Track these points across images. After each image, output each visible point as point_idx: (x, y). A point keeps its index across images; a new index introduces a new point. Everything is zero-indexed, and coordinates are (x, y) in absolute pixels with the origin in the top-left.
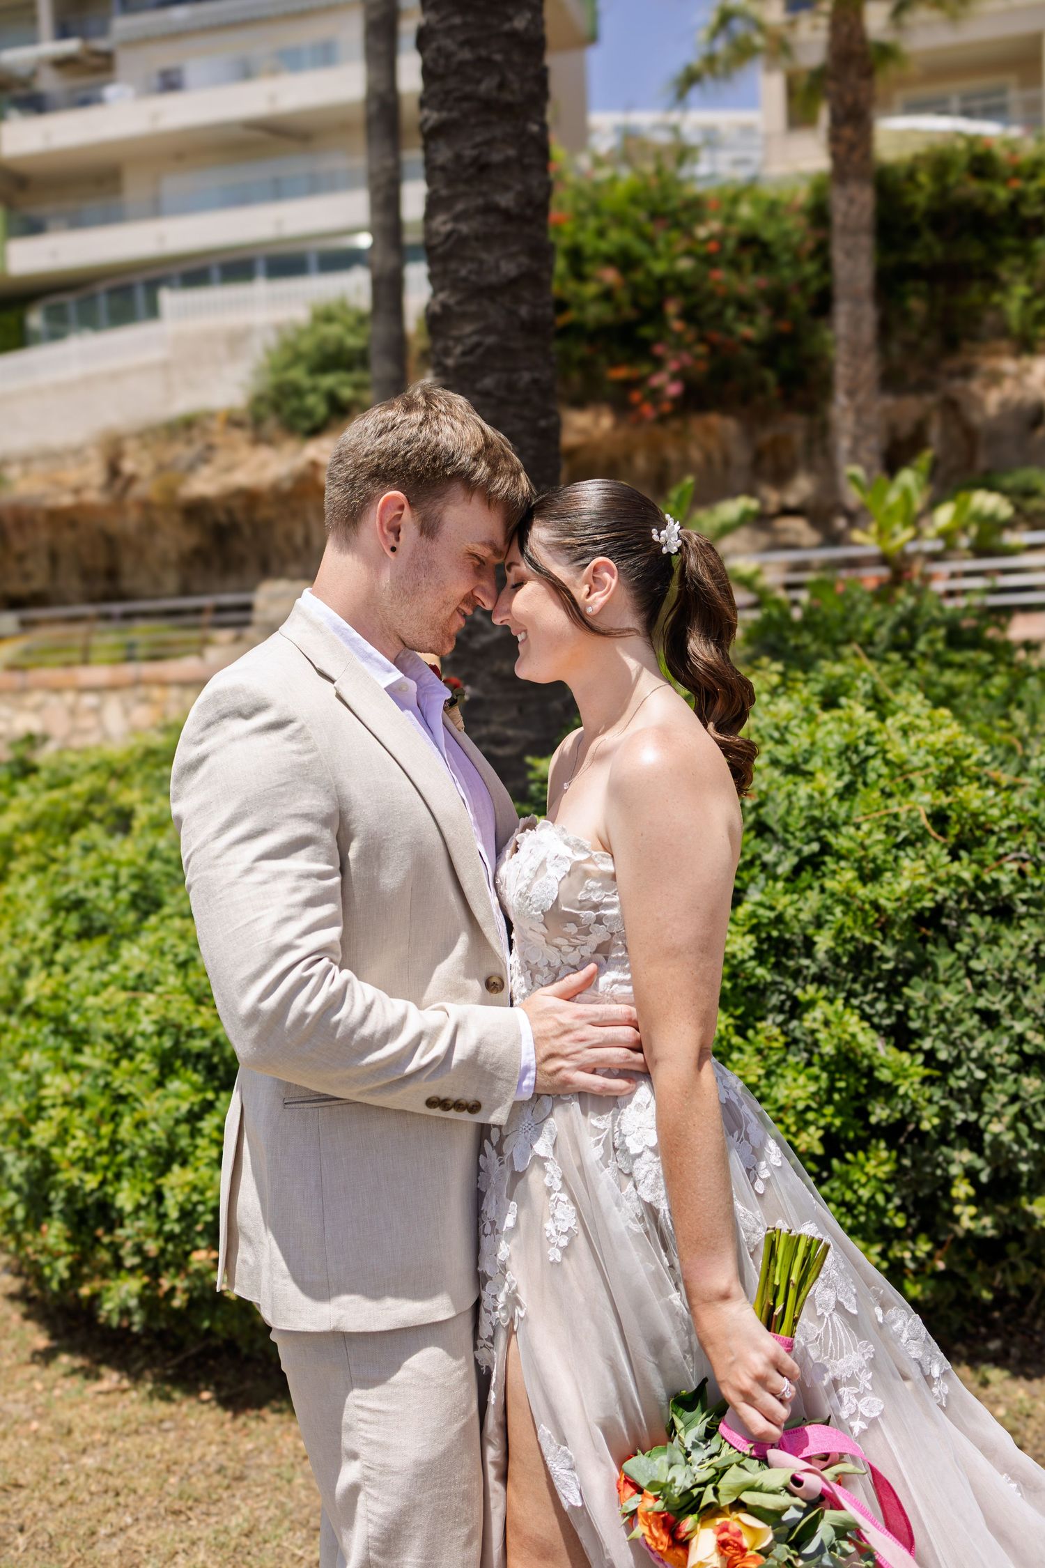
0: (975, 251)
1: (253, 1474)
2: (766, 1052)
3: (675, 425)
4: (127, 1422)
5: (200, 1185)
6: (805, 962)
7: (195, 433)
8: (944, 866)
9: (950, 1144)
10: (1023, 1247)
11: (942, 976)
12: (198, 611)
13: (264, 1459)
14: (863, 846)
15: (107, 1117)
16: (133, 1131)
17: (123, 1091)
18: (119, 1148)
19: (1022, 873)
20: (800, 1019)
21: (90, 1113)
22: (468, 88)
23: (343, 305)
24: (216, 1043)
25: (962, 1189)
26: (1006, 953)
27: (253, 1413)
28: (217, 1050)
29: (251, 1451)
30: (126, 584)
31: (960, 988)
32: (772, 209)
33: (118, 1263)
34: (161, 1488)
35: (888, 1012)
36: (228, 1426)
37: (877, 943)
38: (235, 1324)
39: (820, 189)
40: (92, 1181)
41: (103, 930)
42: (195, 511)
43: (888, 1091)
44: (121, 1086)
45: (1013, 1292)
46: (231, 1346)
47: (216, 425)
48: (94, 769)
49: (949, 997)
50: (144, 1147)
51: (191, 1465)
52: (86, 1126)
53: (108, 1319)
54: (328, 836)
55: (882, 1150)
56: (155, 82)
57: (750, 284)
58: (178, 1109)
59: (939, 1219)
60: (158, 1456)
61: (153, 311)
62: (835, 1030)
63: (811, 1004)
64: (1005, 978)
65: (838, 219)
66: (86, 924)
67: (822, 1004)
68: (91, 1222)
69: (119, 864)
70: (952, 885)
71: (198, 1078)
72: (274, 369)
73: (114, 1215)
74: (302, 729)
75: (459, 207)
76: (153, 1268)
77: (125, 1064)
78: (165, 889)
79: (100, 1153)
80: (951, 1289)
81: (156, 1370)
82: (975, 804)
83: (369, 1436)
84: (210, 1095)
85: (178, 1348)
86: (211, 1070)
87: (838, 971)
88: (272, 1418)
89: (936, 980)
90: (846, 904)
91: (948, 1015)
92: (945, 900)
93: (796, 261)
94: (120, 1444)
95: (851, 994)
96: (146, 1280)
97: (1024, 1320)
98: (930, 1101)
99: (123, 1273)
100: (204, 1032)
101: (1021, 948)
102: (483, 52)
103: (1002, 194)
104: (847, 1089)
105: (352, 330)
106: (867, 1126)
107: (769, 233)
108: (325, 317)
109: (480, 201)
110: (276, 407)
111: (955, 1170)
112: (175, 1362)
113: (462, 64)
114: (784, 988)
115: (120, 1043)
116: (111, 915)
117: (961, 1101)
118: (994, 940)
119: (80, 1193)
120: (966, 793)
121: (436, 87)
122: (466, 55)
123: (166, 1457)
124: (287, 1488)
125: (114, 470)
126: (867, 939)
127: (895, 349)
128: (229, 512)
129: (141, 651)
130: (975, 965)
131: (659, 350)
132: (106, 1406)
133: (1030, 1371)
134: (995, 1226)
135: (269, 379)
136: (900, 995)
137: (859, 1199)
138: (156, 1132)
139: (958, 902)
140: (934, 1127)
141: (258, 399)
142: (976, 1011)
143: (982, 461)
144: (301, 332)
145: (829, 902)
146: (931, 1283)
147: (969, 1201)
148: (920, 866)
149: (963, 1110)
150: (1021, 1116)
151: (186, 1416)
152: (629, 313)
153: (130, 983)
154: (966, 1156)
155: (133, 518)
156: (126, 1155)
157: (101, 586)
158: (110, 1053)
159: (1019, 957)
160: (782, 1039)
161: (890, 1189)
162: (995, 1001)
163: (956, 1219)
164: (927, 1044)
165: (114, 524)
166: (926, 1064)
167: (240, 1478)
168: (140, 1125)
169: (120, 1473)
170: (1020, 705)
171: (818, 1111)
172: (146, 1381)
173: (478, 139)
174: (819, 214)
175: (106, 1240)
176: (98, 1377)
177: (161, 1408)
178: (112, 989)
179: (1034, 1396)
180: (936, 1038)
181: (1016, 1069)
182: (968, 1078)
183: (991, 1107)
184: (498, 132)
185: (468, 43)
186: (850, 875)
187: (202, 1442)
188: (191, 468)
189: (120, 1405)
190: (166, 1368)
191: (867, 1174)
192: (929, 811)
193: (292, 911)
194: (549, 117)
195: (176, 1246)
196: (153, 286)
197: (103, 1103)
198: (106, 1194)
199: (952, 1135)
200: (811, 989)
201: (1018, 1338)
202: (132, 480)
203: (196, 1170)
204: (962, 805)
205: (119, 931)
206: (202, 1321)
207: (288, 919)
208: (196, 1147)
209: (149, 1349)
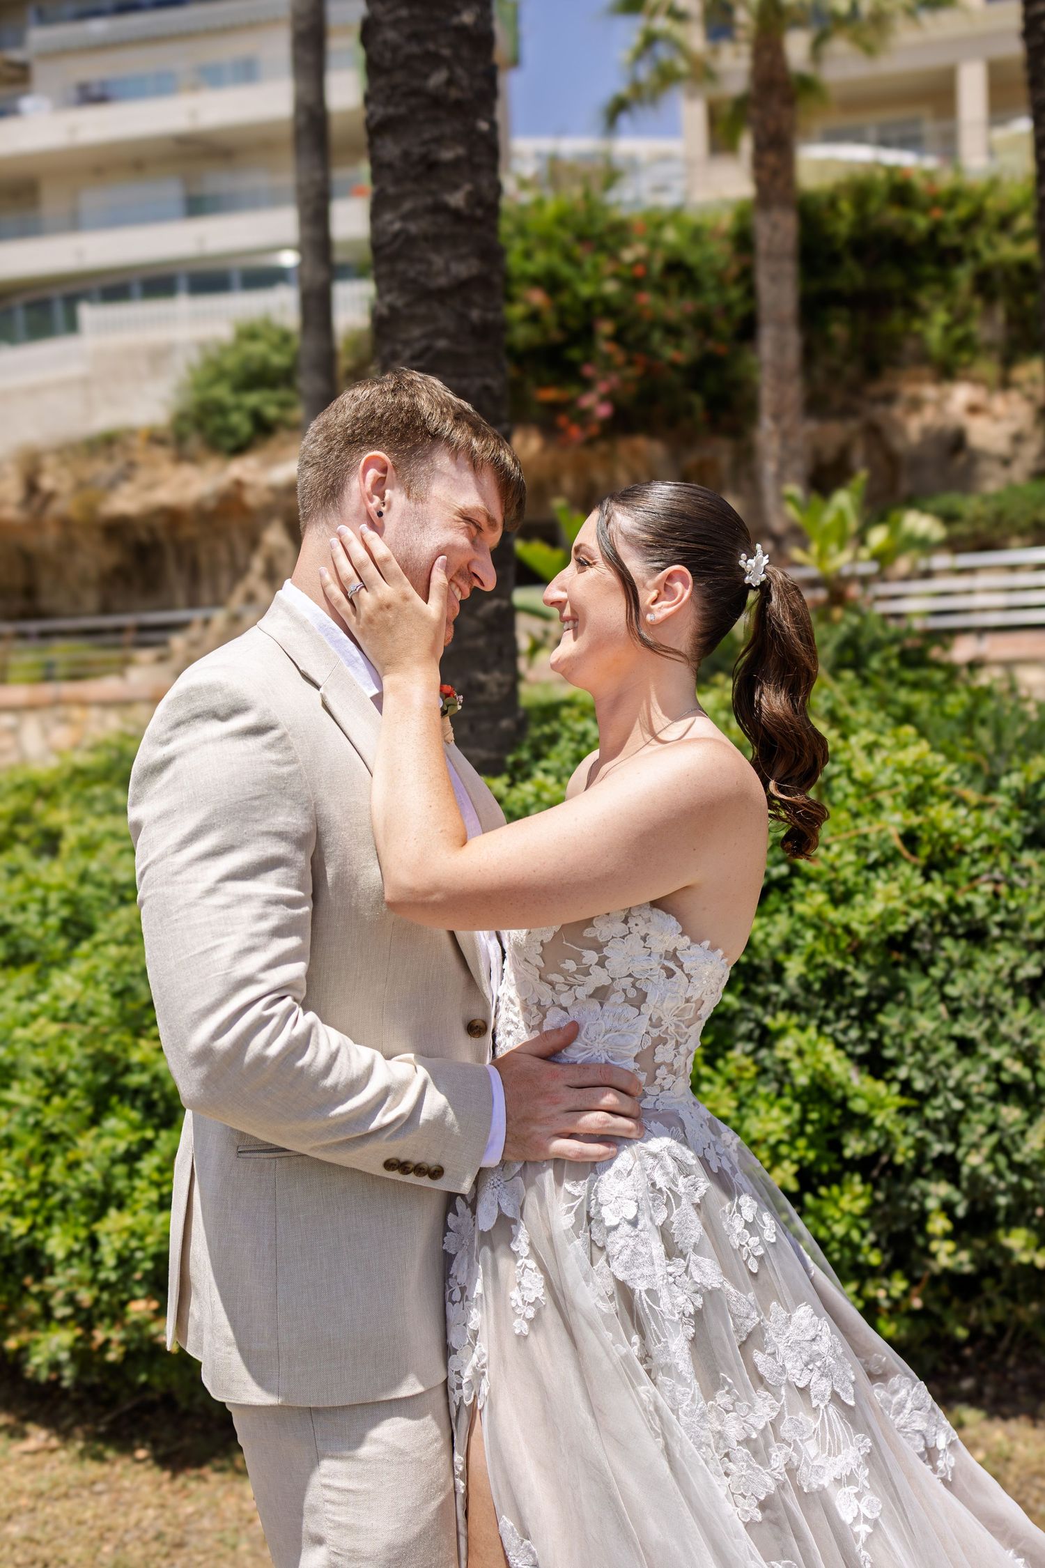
0: (894, 279)
1: (193, 1540)
2: (737, 1083)
3: (602, 447)
4: (55, 1485)
5: (139, 1230)
6: (774, 988)
7: (117, 450)
8: (918, 888)
9: (926, 1177)
10: (999, 1281)
11: (916, 1002)
12: (119, 630)
13: (206, 1523)
14: (833, 868)
15: (37, 1157)
16: (63, 1170)
17: (55, 1130)
18: (49, 1190)
19: (996, 895)
20: (771, 1047)
21: (18, 1153)
22: (416, 83)
23: (267, 323)
24: (156, 1079)
25: (939, 1224)
26: (981, 978)
27: (193, 1473)
28: (157, 1085)
29: (192, 1515)
30: (45, 602)
31: (935, 1013)
32: (697, 235)
33: (47, 1314)
34: (94, 1557)
35: (861, 1040)
36: (166, 1487)
37: (850, 968)
38: (174, 1377)
39: (743, 213)
40: (20, 1227)
41: (31, 958)
42: (116, 529)
43: (864, 1123)
44: (53, 1124)
45: (989, 1329)
46: (168, 1400)
47: (138, 443)
48: (19, 788)
49: (925, 1024)
50: (78, 1189)
51: (126, 1531)
52: (14, 1168)
53: (36, 1373)
54: (302, 859)
55: (856, 1184)
56: (73, 94)
57: (676, 308)
58: (114, 1148)
59: (914, 1255)
60: (90, 1523)
61: (72, 326)
62: (809, 1059)
63: (782, 1032)
64: (980, 1003)
65: (762, 244)
66: (12, 951)
67: (794, 1032)
68: (19, 1270)
69: (48, 888)
70: (926, 908)
71: (135, 1116)
72: (197, 386)
73: (43, 1262)
74: (283, 737)
75: (407, 206)
76: (86, 1319)
77: (56, 1101)
78: (97, 915)
79: (29, 1196)
80: (925, 1328)
81: (88, 1427)
82: (947, 824)
83: (337, 1518)
84: (149, 1134)
85: (111, 1403)
86: (149, 1108)
87: (811, 998)
88: (214, 1478)
89: (910, 1006)
90: (818, 928)
91: (924, 1043)
92: (917, 923)
93: (721, 285)
94: (48, 1510)
95: (823, 1022)
96: (79, 1332)
97: (997, 1357)
98: (905, 1133)
99: (53, 1325)
100: (143, 1067)
101: (997, 972)
102: (431, 46)
103: (922, 223)
104: (820, 1120)
105: (277, 348)
106: (841, 1159)
107: (693, 257)
108: (249, 334)
109: (429, 200)
110: (199, 425)
111: (932, 1204)
112: (108, 1418)
113: (410, 57)
114: (752, 1016)
115: (52, 1078)
116: (40, 942)
117: (937, 1132)
118: (968, 965)
119: (7, 1239)
120: (939, 812)
121: (382, 82)
122: (414, 49)
123: (99, 1523)
124: (231, 1555)
125: (31, 487)
126: (839, 965)
127: (819, 373)
128: (151, 530)
129: (60, 670)
130: (951, 990)
131: (588, 371)
132: (32, 1468)
133: (1006, 1409)
134: (973, 1261)
135: (192, 397)
136: (873, 1022)
137: (833, 1237)
138: (91, 1174)
139: (931, 925)
140: (910, 1160)
141: (181, 417)
142: (952, 1038)
143: (905, 486)
144: (224, 350)
145: (799, 926)
146: (906, 1322)
147: (947, 1236)
148: (894, 888)
149: (940, 1140)
150: (1000, 1148)
151: (121, 1477)
152: (556, 336)
153: (62, 1014)
154: (942, 1189)
155: (50, 537)
156: (57, 1198)
157: (19, 604)
158: (41, 1089)
159: (997, 981)
160: (753, 1069)
161: (865, 1224)
162: (972, 1028)
163: (933, 1256)
164: (902, 1073)
165: (32, 541)
166: (902, 1093)
167: (180, 1545)
168: (73, 1166)
169: (50, 1541)
170: (983, 722)
171: (791, 1144)
172: (76, 1439)
173: (427, 136)
174: (743, 240)
175: (35, 1289)
176: (24, 1436)
177: (93, 1469)
178: (42, 1021)
179: (1012, 1438)
180: (912, 1067)
181: (994, 1098)
182: (946, 1109)
183: (969, 1137)
184: (447, 129)
185: (415, 37)
186: (821, 898)
187: (138, 1506)
188: (112, 485)
189: (48, 1466)
190: (97, 1424)
191: (842, 1210)
192: (901, 831)
193: (257, 941)
194: (499, 116)
195: (112, 1295)
196: (71, 301)
197: (32, 1142)
198: (35, 1241)
199: (928, 1167)
200: (782, 1017)
201: (991, 1377)
202: (51, 496)
203: (135, 1214)
204: (933, 825)
205: (49, 959)
206: (137, 1374)
207: (251, 950)
208: (133, 1189)
209: (78, 1404)
